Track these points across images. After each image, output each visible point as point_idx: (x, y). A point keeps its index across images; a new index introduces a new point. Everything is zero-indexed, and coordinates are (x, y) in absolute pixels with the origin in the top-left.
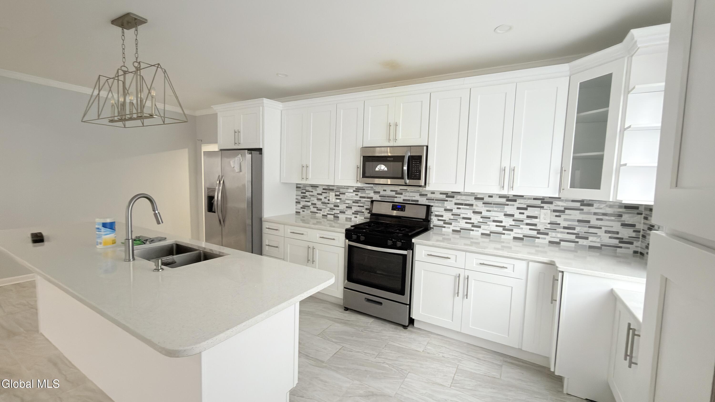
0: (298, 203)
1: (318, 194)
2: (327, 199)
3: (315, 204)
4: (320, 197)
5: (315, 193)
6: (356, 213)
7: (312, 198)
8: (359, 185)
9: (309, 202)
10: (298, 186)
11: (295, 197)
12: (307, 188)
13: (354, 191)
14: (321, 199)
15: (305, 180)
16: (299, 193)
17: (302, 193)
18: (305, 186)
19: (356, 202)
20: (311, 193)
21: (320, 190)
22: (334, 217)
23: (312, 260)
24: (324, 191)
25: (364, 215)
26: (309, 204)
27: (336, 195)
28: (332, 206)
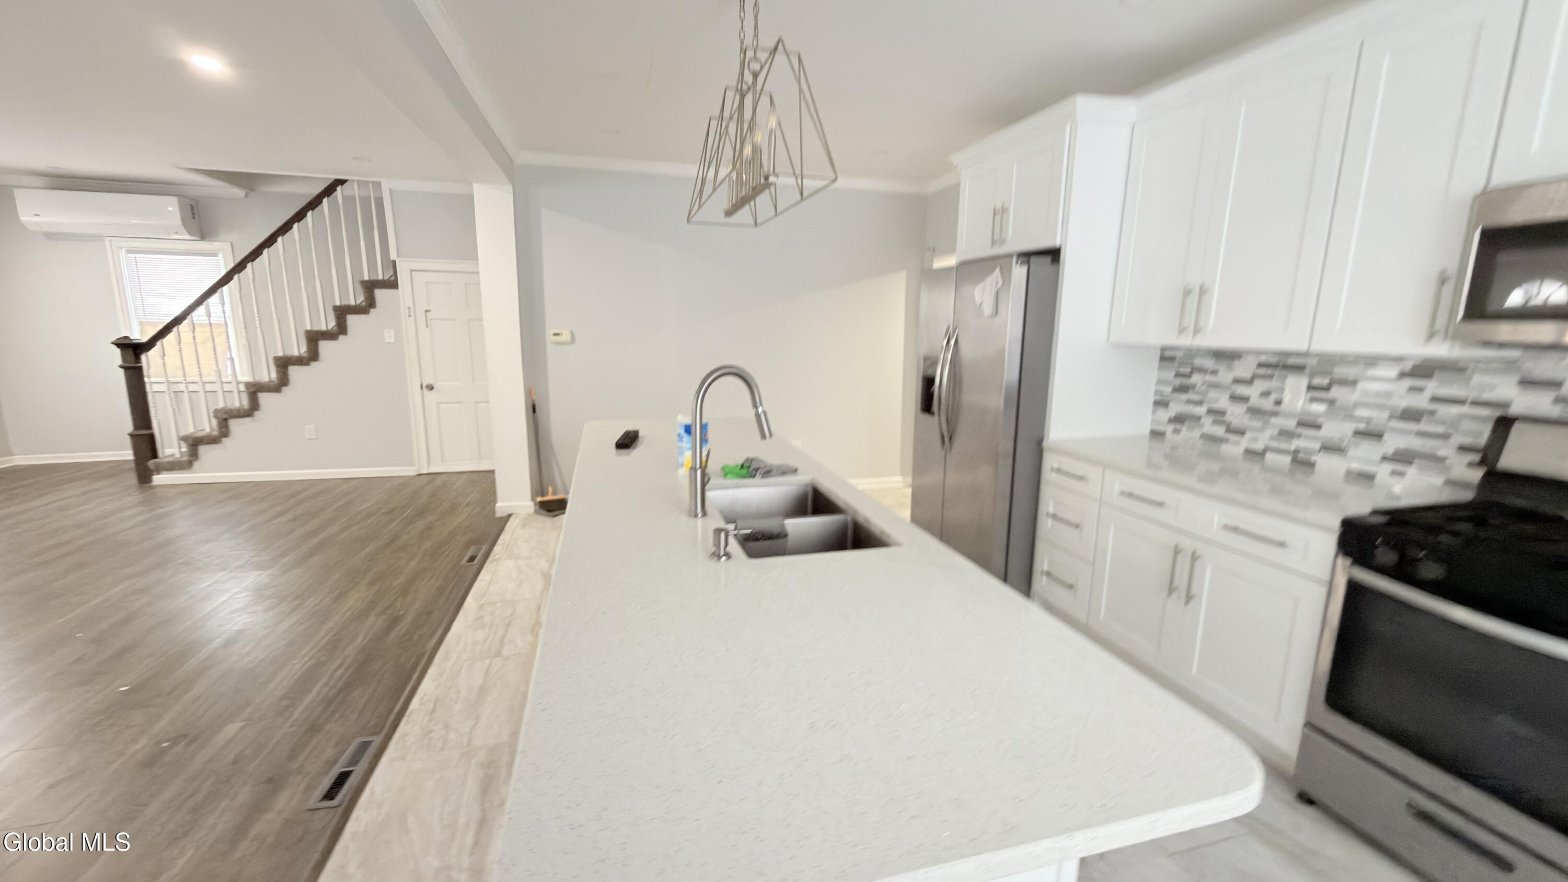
0: (1161, 403)
1: (1237, 381)
2: (1273, 397)
3: (1222, 413)
4: (1242, 390)
5: (1225, 376)
6: (1403, 458)
7: (1213, 394)
8: (1441, 350)
9: (1200, 403)
10: (1168, 354)
11: (1152, 388)
12: (1198, 362)
13: (1402, 375)
14: (1245, 399)
15: (1191, 334)
16: (1170, 375)
17: (1178, 375)
18: (1191, 353)
19: (1411, 415)
20: (1209, 378)
21: (1244, 369)
22: (1295, 460)
23: (1183, 593)
24: (1262, 371)
25: (1448, 469)
26: (1201, 410)
27: (1310, 388)
28: (1291, 424)
